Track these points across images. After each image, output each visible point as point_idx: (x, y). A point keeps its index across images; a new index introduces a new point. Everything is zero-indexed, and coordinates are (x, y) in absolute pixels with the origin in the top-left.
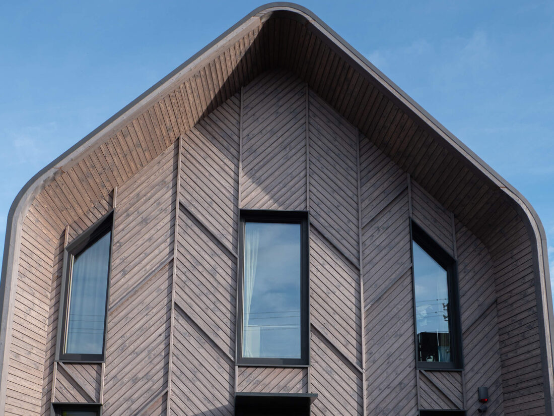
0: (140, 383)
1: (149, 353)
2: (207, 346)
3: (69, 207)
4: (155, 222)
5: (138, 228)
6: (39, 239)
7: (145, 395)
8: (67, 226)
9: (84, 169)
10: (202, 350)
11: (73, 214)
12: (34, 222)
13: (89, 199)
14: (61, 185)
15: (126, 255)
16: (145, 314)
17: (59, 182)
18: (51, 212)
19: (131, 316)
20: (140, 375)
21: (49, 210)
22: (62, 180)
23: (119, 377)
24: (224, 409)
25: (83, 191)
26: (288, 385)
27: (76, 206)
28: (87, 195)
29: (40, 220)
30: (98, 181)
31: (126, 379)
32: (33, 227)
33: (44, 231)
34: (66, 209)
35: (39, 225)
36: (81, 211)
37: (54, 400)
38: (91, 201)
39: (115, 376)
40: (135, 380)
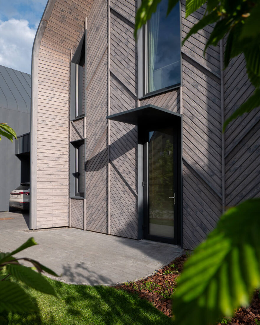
0: (98, 124)
1: (101, 105)
2: (125, 92)
3: (65, 39)
4: (101, 27)
5: (95, 35)
6: (53, 62)
7: (100, 130)
8: (71, 50)
9: (58, 14)
10: (123, 96)
11: (70, 42)
12: (47, 54)
13: (73, 30)
14: (51, 29)
15: (91, 53)
16: (99, 83)
17: (49, 28)
18: (56, 45)
19: (94, 87)
20: (98, 119)
21: (53, 45)
22: (50, 26)
23: (91, 123)
24: (134, 130)
25: (67, 27)
26: (168, 105)
27: (69, 37)
28: (71, 29)
29: (50, 51)
30: (71, 18)
31: (93, 123)
32: (47, 56)
33: (56, 57)
34: (64, 41)
35: (51, 54)
36: (73, 39)
37: (71, 141)
38: (76, 31)
39: (90, 123)
40: (96, 123)
